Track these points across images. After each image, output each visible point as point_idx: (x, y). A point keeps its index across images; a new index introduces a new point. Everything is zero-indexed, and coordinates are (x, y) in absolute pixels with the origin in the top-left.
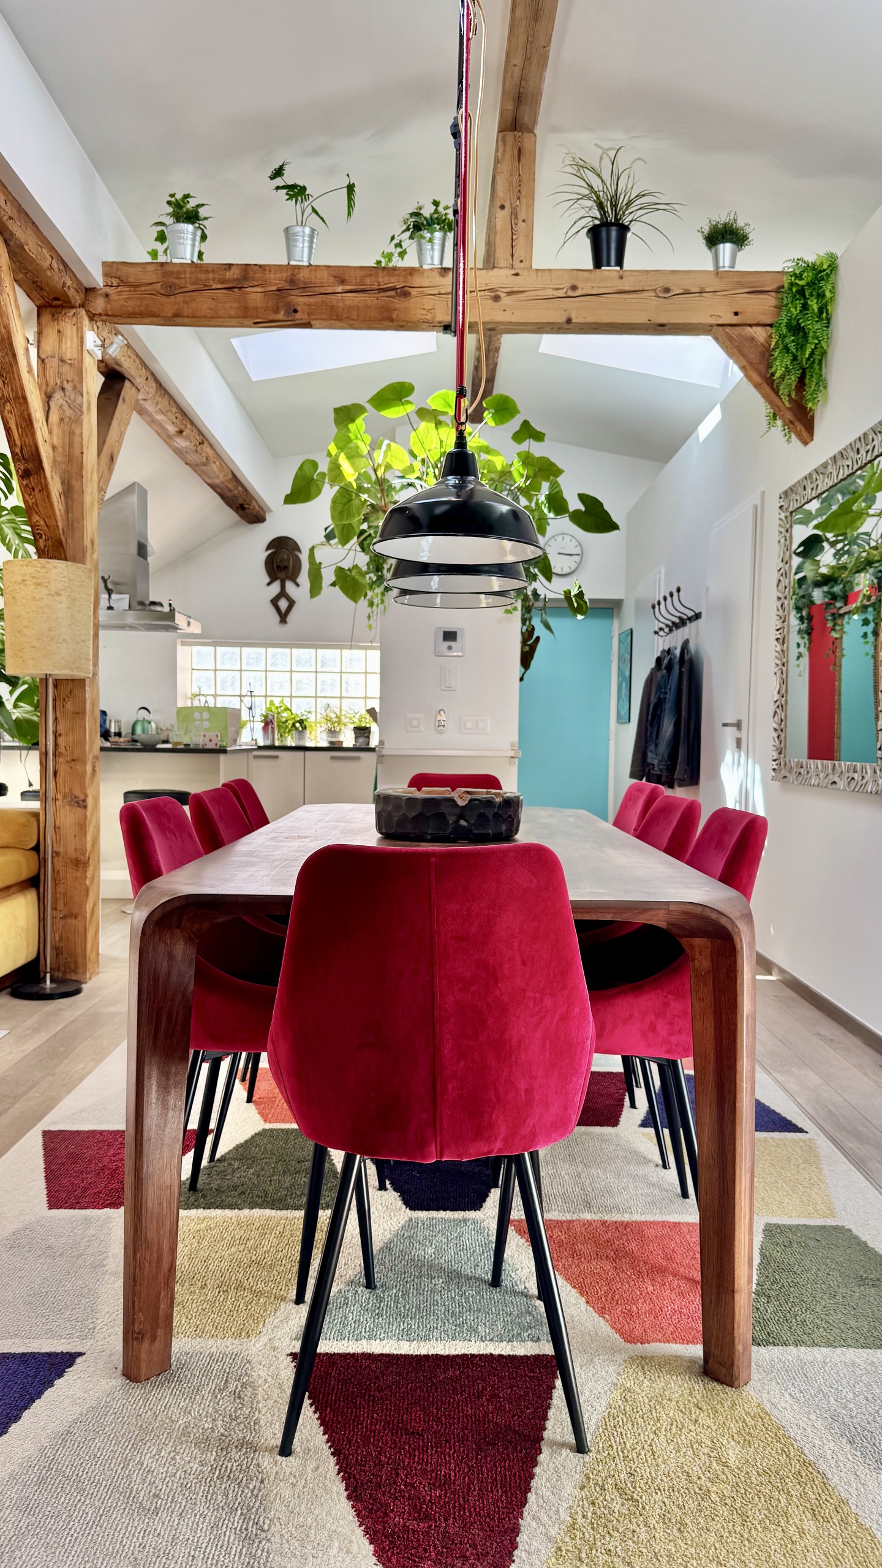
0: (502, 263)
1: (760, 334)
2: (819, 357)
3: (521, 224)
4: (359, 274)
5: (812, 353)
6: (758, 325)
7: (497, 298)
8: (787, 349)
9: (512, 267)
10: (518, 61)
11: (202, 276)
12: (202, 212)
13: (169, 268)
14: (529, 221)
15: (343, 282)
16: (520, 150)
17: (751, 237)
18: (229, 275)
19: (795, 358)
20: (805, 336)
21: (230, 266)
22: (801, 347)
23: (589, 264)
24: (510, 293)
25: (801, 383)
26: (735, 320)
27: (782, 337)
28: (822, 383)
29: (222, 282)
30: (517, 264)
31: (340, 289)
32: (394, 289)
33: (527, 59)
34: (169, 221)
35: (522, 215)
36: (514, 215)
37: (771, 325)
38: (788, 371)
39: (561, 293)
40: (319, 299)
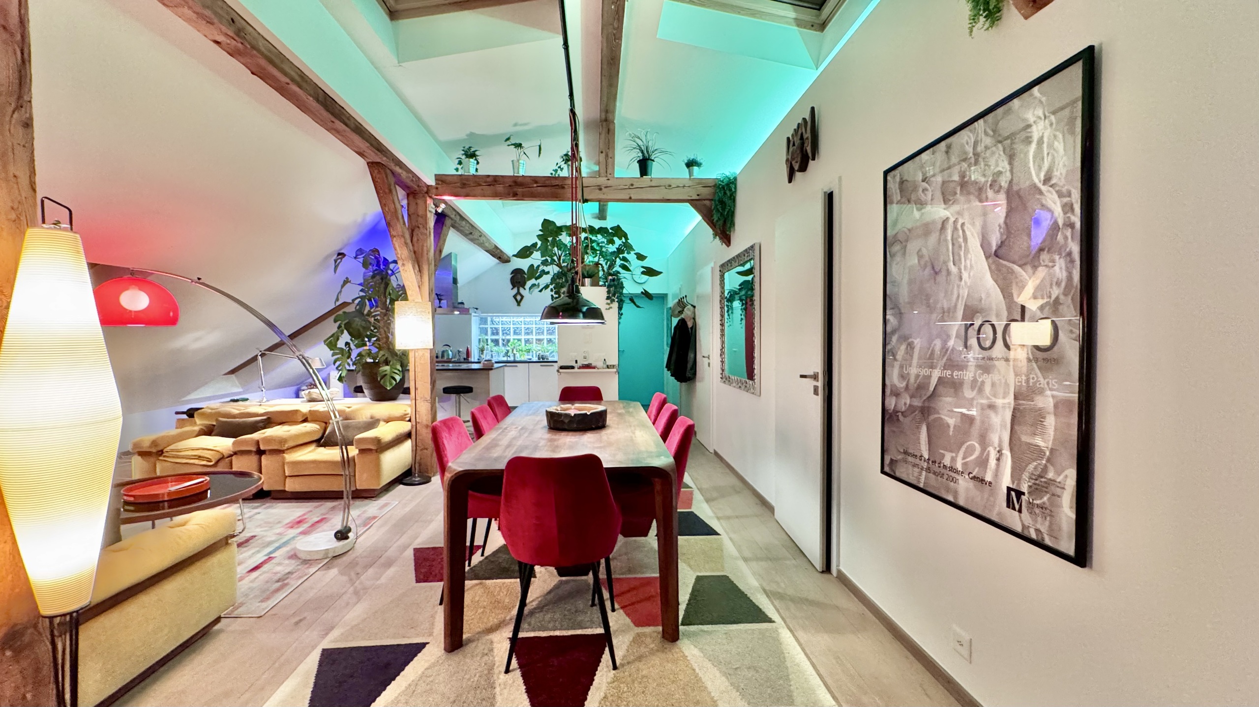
0: (603, 175)
1: (707, 203)
2: (732, 214)
3: (610, 159)
4: (544, 179)
5: (728, 212)
6: (707, 200)
7: (600, 189)
8: (718, 211)
9: (606, 176)
10: (605, 99)
11: (478, 180)
12: (477, 153)
13: (463, 177)
14: (613, 158)
15: (536, 182)
16: (609, 130)
17: (704, 164)
18: (488, 180)
19: (721, 214)
20: (725, 204)
21: (489, 176)
22: (724, 209)
23: (639, 175)
24: (606, 187)
25: (725, 222)
26: (697, 198)
27: (716, 205)
28: (733, 224)
29: (485, 182)
30: (609, 175)
31: (535, 185)
32: (557, 185)
33: (608, 99)
34: (464, 157)
35: (610, 155)
36: (607, 155)
37: (712, 200)
38: (719, 219)
39: (627, 187)
40: (527, 189)
